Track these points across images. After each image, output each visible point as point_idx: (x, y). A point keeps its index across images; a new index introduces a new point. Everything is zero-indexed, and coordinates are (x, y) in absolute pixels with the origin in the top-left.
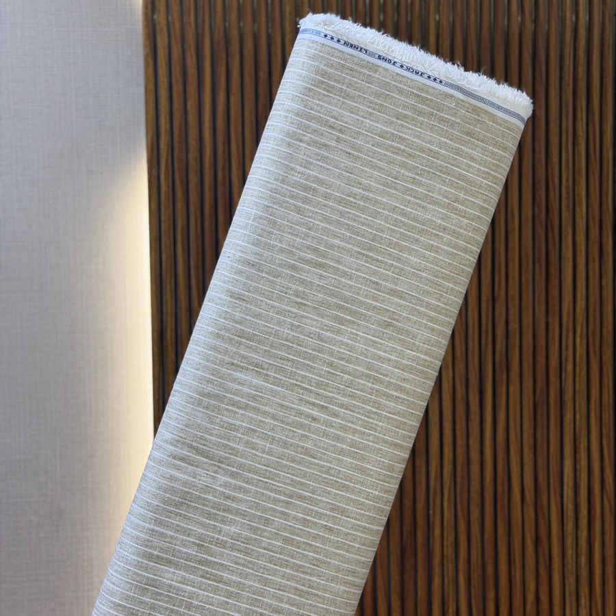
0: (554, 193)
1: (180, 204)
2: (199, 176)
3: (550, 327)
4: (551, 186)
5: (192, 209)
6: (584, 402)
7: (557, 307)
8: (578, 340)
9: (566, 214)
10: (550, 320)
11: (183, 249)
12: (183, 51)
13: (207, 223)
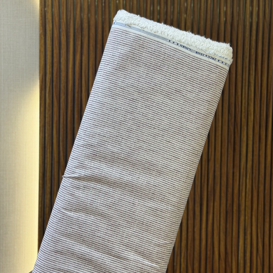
0: (238, 109)
1: (56, 109)
2: (66, 95)
3: (235, 174)
5: (62, 111)
6: (250, 211)
7: (238, 165)
8: (248, 181)
9: (244, 120)
10: (235, 171)
11: (57, 132)
12: (60, 33)
13: (69, 119)
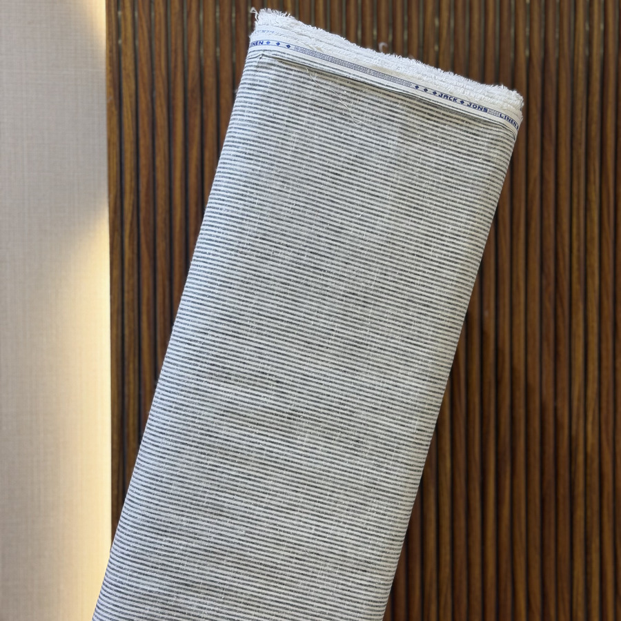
0: (564, 263)
4: (561, 256)
6: (596, 497)
7: (566, 390)
8: (590, 427)
9: (577, 287)
11: (149, 324)
12: (153, 100)
